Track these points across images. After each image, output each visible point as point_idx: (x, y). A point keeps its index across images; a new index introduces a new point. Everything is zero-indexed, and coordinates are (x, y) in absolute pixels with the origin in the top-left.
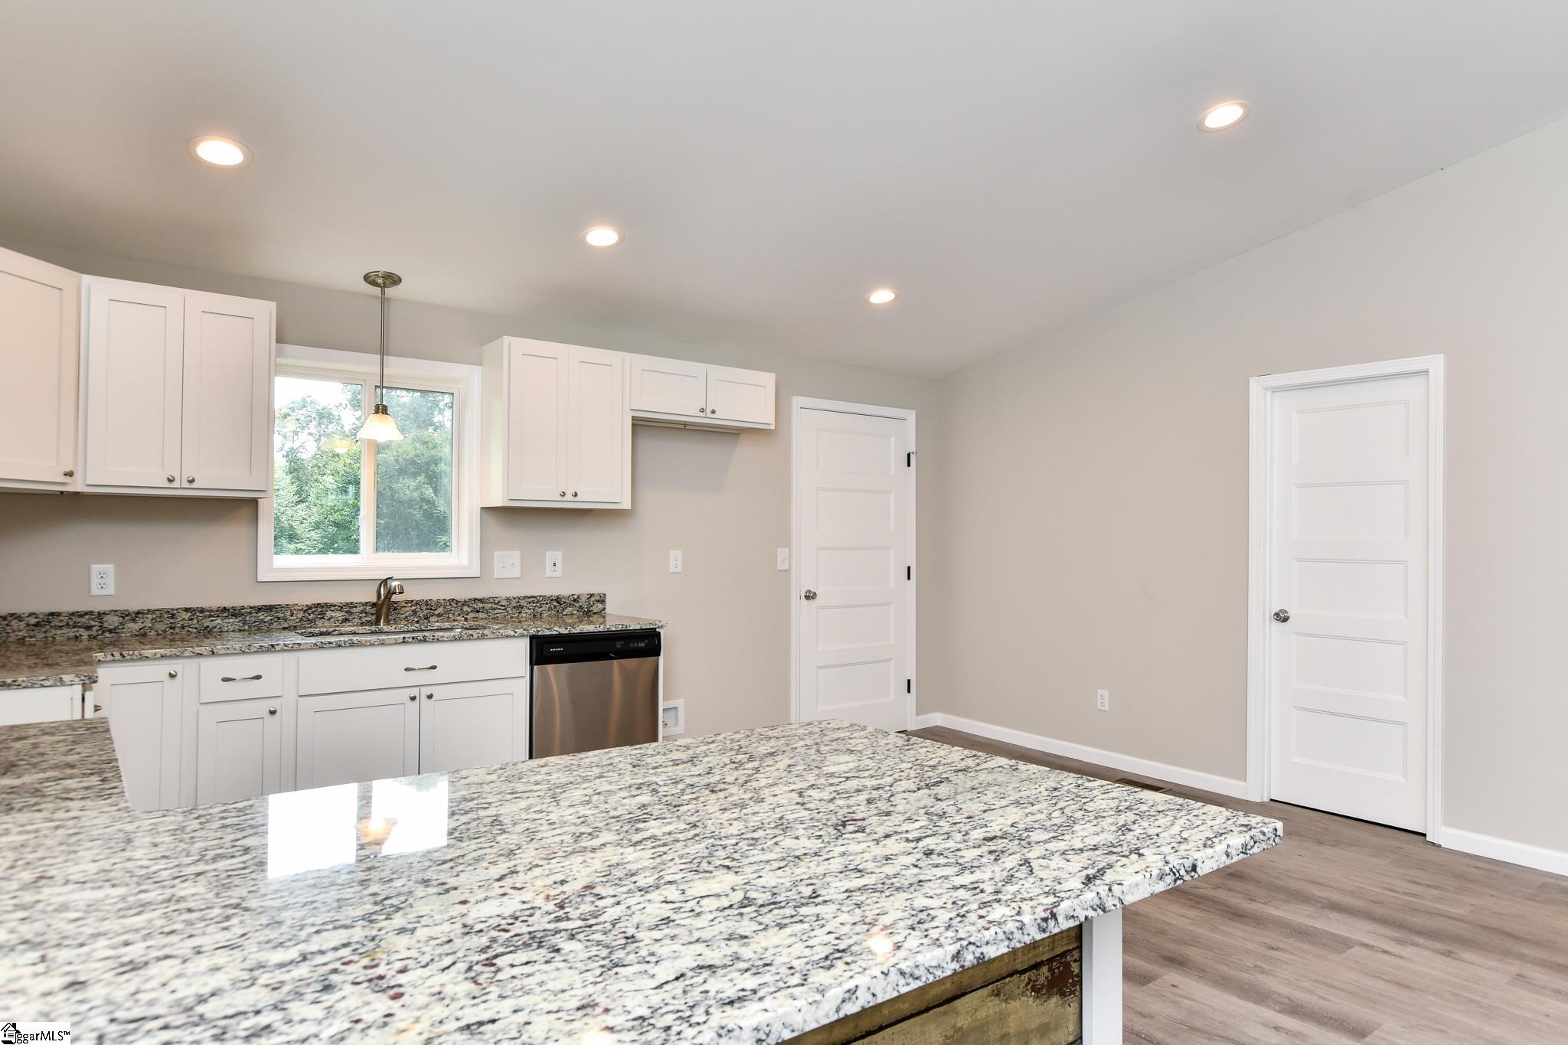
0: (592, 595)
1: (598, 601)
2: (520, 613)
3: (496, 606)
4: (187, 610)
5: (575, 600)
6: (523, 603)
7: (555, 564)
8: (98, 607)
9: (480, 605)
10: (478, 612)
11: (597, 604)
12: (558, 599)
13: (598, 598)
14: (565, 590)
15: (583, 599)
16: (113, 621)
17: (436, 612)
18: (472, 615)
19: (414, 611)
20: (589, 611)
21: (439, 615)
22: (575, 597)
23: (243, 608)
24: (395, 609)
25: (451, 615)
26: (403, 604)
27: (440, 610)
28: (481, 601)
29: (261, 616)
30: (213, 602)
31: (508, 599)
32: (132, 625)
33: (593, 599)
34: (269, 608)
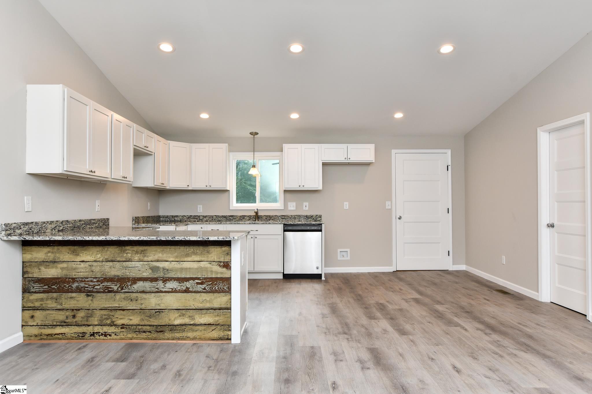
0: (317, 215)
1: (319, 217)
2: (295, 220)
3: (288, 218)
4: (215, 216)
5: (311, 217)
6: (296, 217)
7: (306, 206)
8: (198, 215)
9: (284, 217)
10: (283, 219)
11: (319, 218)
12: (306, 216)
13: (319, 216)
14: (309, 214)
15: (314, 216)
16: (201, 218)
18: (281, 220)
19: (266, 218)
20: (316, 220)
21: (272, 219)
22: (312, 216)
23: (227, 216)
24: (261, 217)
25: (276, 220)
26: (263, 216)
28: (284, 216)
29: (230, 218)
30: (220, 214)
31: (291, 216)
32: (205, 219)
33: (317, 216)
34: (232, 216)
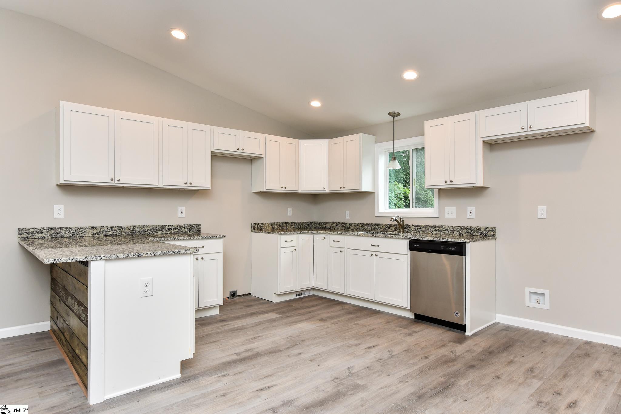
0: (487, 227)
1: (491, 231)
2: (453, 233)
3: (444, 229)
4: (361, 224)
5: (478, 229)
6: (455, 229)
9: (438, 228)
10: (437, 231)
11: (490, 232)
12: (470, 228)
13: (491, 229)
14: (474, 225)
15: (483, 229)
16: (348, 225)
17: (422, 230)
18: (435, 232)
19: (415, 229)
20: (486, 235)
21: (423, 231)
22: (479, 228)
23: (371, 224)
24: (409, 228)
25: (427, 231)
26: (412, 226)
27: (423, 229)
28: (438, 227)
29: (375, 227)
30: (365, 222)
31: (448, 227)
32: (351, 227)
33: (488, 229)
34: (377, 225)
